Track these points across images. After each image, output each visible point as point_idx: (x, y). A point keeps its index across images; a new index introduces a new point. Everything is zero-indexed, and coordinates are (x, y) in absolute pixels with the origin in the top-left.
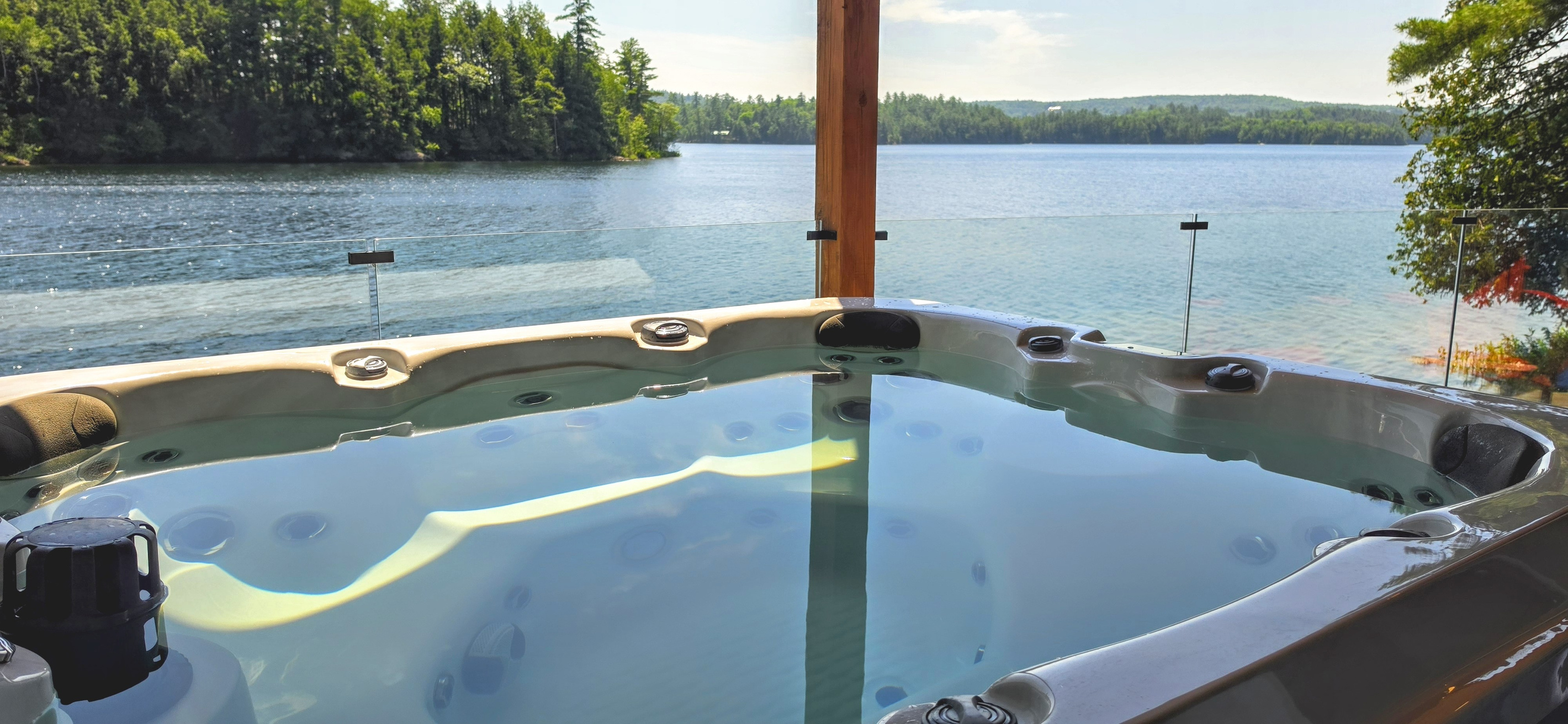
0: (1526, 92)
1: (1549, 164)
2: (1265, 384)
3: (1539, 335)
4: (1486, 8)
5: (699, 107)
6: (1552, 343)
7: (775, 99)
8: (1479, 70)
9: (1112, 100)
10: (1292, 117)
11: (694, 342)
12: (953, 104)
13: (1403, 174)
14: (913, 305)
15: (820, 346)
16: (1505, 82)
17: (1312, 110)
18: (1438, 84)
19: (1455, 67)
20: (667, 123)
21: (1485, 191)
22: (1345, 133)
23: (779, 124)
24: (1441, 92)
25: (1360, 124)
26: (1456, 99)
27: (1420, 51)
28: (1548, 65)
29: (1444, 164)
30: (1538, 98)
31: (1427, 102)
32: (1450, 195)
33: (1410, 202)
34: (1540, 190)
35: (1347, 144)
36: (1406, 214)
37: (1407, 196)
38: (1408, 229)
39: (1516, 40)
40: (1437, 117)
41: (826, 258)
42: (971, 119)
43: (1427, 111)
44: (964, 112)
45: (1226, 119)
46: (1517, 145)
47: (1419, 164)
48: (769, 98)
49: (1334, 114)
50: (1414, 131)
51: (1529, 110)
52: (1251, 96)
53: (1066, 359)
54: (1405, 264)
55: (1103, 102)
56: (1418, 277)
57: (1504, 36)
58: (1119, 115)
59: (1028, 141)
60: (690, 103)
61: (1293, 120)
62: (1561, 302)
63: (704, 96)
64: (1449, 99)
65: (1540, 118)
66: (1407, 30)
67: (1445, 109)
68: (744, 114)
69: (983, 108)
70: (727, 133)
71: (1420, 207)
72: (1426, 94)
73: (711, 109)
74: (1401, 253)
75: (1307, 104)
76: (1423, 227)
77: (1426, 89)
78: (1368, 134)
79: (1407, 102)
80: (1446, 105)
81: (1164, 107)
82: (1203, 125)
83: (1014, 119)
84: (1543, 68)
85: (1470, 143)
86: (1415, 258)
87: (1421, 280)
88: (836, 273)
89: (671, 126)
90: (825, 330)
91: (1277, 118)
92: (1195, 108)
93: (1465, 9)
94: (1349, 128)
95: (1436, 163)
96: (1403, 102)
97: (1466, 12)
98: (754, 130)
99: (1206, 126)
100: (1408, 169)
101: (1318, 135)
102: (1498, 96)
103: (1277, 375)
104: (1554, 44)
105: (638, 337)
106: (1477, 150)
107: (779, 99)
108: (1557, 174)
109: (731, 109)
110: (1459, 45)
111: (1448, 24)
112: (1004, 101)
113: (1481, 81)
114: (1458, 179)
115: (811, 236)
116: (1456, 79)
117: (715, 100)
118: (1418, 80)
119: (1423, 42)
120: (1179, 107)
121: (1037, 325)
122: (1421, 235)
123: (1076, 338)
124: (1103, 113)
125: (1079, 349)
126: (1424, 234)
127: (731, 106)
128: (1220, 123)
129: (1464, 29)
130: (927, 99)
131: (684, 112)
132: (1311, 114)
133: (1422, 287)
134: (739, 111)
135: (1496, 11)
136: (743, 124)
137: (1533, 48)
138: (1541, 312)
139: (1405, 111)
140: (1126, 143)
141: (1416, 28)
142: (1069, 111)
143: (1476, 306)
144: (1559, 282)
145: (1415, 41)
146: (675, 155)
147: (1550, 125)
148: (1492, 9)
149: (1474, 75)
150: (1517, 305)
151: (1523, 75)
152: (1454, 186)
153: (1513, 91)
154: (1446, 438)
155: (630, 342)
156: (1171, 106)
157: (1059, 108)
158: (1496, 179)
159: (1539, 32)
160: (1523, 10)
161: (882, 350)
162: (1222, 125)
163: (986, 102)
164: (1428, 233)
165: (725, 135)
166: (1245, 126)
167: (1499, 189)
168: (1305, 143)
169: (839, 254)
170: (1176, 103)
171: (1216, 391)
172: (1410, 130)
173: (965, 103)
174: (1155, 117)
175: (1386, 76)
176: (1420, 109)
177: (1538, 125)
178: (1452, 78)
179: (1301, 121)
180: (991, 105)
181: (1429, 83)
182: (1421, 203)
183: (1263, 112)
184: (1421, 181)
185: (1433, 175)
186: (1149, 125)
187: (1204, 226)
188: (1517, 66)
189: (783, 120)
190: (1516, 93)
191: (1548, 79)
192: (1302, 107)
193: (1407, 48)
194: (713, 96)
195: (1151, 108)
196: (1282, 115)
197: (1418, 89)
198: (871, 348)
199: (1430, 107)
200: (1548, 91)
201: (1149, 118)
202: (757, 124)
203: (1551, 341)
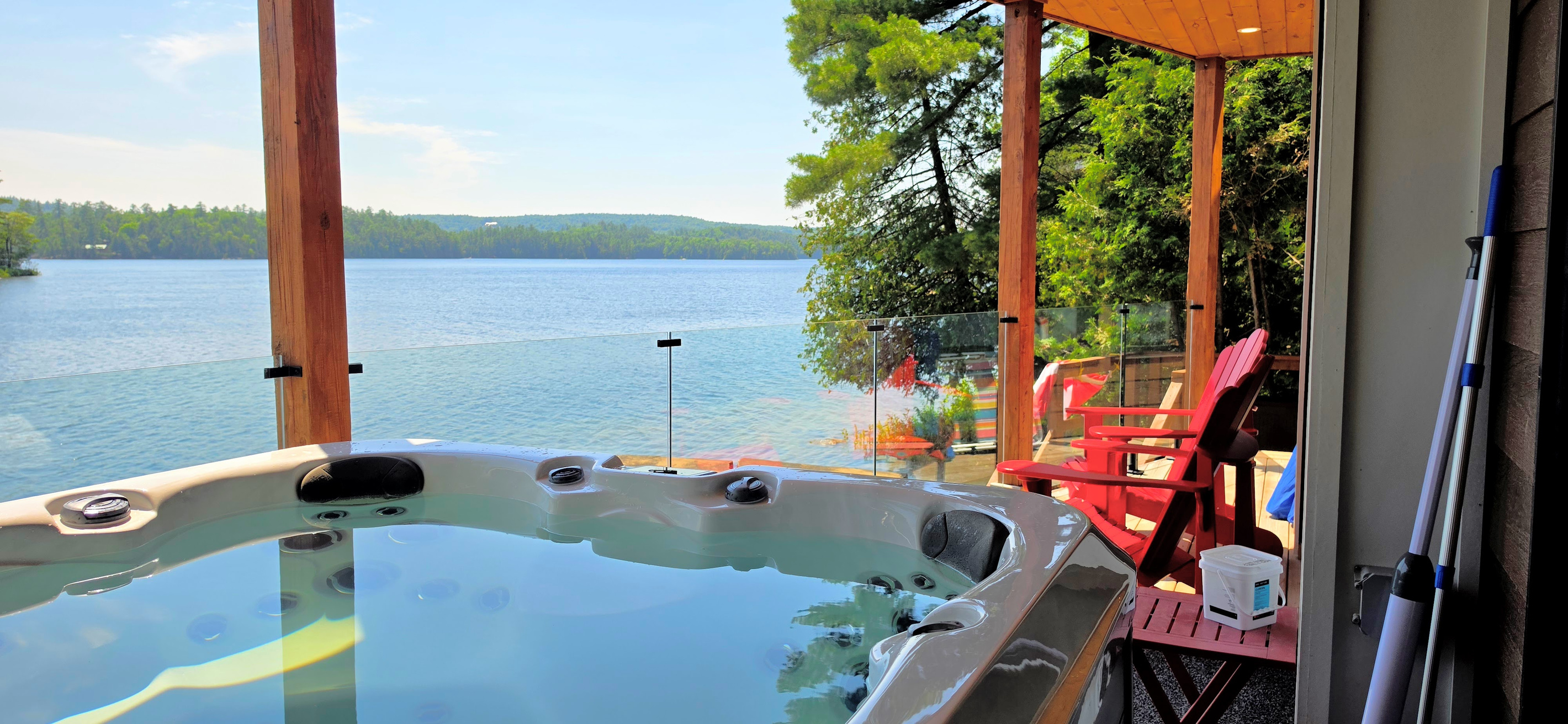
0: (885, 217)
1: (906, 275)
2: (777, 493)
3: (913, 413)
4: (852, 147)
5: (62, 216)
6: (923, 419)
7: (166, 208)
8: (851, 198)
9: (547, 216)
10: (706, 235)
11: (138, 519)
12: (383, 216)
13: (803, 285)
14: (411, 445)
15: (303, 503)
16: (870, 209)
17: (721, 229)
18: (823, 210)
19: (833, 196)
20: (17, 235)
21: (864, 297)
22: (750, 250)
23: (173, 237)
24: (826, 216)
25: (761, 242)
26: (836, 222)
27: (807, 182)
28: (897, 196)
29: (833, 276)
30: (893, 222)
31: (816, 224)
32: (840, 302)
33: (811, 309)
34: (902, 296)
35: (752, 259)
36: (809, 319)
37: (808, 303)
38: (812, 331)
39: (874, 174)
40: (824, 237)
41: (290, 397)
42: (404, 233)
43: (816, 232)
44: (396, 225)
45: (652, 236)
46: (883, 260)
47: (814, 276)
48: (159, 206)
49: (739, 233)
50: (808, 249)
51: (888, 232)
52: (670, 216)
53: (587, 488)
54: (812, 361)
55: (538, 218)
56: (823, 371)
57: (865, 171)
58: (555, 232)
59: (467, 256)
60: (50, 211)
61: (707, 238)
62: (925, 385)
63: (69, 204)
64: (832, 222)
65: (897, 238)
66: (796, 163)
67: (829, 230)
68: (126, 225)
69: (417, 222)
70: (104, 246)
71: (819, 312)
72: (815, 218)
73: (80, 219)
74: (808, 352)
75: (717, 224)
76: (822, 329)
77: (814, 215)
78: (767, 250)
79: (801, 224)
80: (830, 227)
81: (596, 225)
82: (632, 242)
83: (450, 234)
84: (894, 198)
85: (851, 257)
86: (819, 355)
87: (825, 373)
88: (304, 414)
89: (24, 240)
90: (309, 485)
91: (694, 236)
92: (623, 227)
93: (837, 148)
94: (753, 245)
95: (827, 276)
96: (798, 225)
97: (838, 151)
98: (140, 243)
99: (635, 243)
100: (807, 281)
101: (728, 251)
102: (866, 220)
103: (787, 483)
104: (900, 179)
105: (57, 520)
106: (856, 264)
107: (172, 208)
108: (912, 283)
109: (109, 220)
110: (835, 177)
111: (826, 160)
112: (439, 216)
113: (853, 208)
114: (843, 288)
115: (270, 373)
116: (835, 206)
117: (86, 209)
118: (809, 205)
119: (809, 174)
120: (609, 225)
121: (554, 456)
122: (822, 336)
123: (597, 466)
124: (539, 229)
125: (601, 477)
126: (823, 335)
127: (107, 216)
128: (647, 239)
129: (838, 164)
130: (354, 212)
131: (42, 223)
132: (722, 233)
133: (826, 379)
134: (119, 221)
135: (859, 151)
136: (126, 237)
137: (887, 182)
138: (912, 394)
139: (801, 233)
140: (564, 257)
141: (804, 162)
142: (507, 227)
143: (867, 393)
144: (922, 369)
145: (802, 173)
146: (30, 273)
147: (904, 243)
148: (856, 149)
149: (847, 203)
150: (896, 389)
151: (882, 203)
152: (842, 295)
153: (876, 217)
154: (929, 526)
155: (49, 529)
156: (602, 223)
157: (495, 223)
158: (871, 288)
159: (889, 170)
160: (877, 151)
161: (381, 499)
162: (649, 242)
163: (419, 215)
164: (827, 335)
165: (101, 250)
166: (668, 243)
167: (874, 295)
168: (719, 259)
169: (306, 393)
170: (606, 221)
171: (737, 505)
172: (806, 248)
173: (397, 217)
174: (588, 234)
175: (783, 201)
176: (811, 230)
177: (895, 244)
178: (832, 205)
179: (713, 239)
180: (425, 219)
181: (816, 208)
182: (819, 309)
183: (682, 231)
184: (818, 290)
185: (826, 286)
186: (584, 241)
187: (677, 343)
188: (876, 196)
189: (178, 232)
190: (878, 216)
191: (899, 207)
192: (714, 227)
193: (798, 178)
194: (83, 203)
195: (584, 225)
196: (698, 234)
197: (809, 214)
198: (368, 500)
199: (818, 229)
200: (900, 217)
201: (583, 234)
202: (144, 236)
203: (921, 417)
